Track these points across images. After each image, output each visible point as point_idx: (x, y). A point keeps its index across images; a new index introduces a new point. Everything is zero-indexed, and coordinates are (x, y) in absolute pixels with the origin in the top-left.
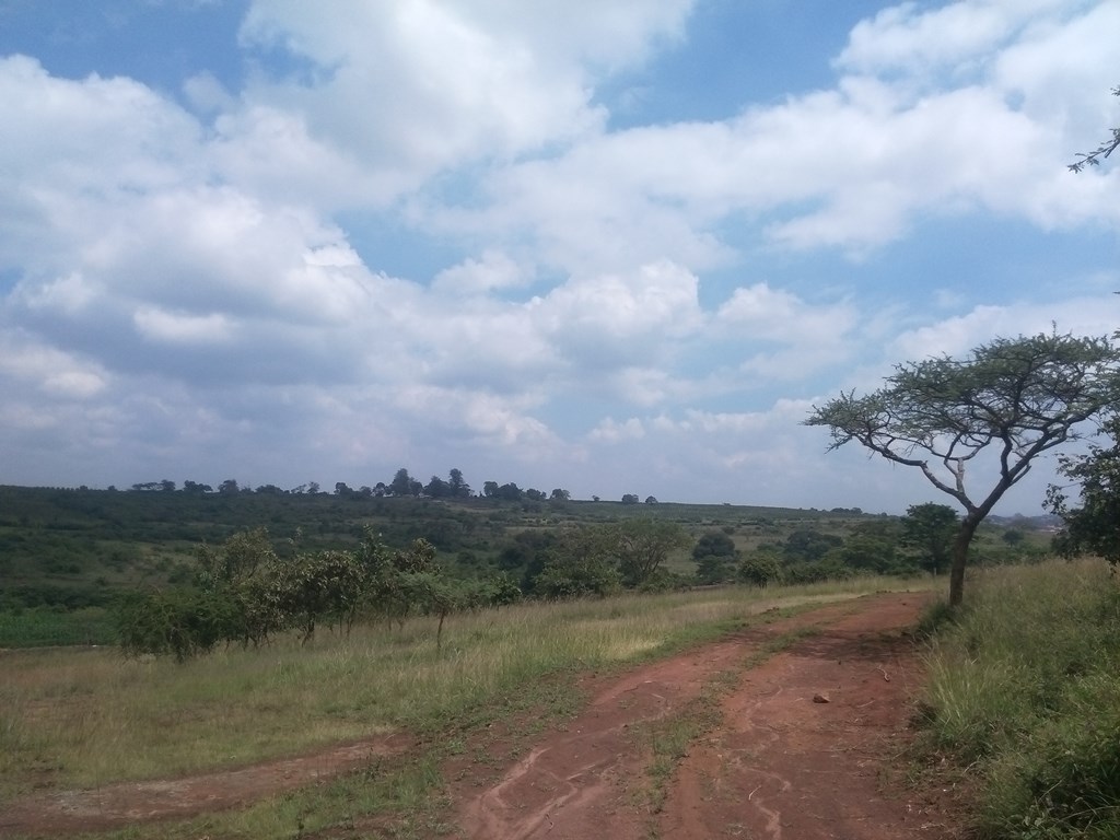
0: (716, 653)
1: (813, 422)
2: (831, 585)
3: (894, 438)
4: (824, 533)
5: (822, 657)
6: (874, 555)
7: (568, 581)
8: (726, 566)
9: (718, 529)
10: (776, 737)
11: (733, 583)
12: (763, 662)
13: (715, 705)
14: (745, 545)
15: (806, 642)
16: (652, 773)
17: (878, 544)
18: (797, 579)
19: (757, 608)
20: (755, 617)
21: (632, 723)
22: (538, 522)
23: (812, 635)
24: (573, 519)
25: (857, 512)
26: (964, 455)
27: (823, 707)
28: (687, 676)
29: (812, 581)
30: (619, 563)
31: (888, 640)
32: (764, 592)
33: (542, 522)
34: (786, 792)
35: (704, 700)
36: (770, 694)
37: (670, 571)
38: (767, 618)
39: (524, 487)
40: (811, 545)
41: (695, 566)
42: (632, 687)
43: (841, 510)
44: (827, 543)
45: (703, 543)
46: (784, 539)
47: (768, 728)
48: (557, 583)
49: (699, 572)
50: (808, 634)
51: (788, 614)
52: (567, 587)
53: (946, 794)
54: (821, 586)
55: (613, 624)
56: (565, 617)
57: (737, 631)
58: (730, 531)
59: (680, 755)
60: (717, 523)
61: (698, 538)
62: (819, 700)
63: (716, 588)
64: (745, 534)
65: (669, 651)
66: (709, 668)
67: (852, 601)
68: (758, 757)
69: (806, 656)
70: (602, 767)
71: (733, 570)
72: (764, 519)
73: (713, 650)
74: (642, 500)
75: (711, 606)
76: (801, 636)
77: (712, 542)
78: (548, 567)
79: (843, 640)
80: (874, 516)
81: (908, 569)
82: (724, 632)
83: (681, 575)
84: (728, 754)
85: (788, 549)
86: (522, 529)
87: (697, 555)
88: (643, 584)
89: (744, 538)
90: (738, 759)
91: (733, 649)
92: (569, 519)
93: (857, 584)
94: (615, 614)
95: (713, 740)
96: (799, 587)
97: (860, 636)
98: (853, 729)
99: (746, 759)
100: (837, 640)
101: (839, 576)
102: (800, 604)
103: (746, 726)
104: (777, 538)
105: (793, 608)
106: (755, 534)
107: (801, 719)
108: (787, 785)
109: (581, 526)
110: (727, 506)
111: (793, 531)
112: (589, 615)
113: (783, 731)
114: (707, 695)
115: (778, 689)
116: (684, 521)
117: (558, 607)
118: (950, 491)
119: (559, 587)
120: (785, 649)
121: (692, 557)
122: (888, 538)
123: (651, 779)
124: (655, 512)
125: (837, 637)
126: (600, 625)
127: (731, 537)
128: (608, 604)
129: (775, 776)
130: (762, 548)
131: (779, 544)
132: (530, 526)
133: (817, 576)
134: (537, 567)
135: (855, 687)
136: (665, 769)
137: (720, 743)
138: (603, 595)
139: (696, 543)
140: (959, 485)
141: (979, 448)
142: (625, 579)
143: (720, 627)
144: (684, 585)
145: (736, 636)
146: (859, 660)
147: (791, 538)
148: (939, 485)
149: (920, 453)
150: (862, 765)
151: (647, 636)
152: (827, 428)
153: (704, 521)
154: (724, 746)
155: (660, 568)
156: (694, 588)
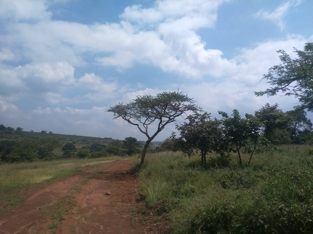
0: (71, 180)
1: (109, 111)
2: (103, 158)
3: (131, 117)
4: (101, 144)
5: (105, 180)
6: (114, 150)
7: (19, 156)
8: (72, 153)
9: (71, 142)
10: (95, 209)
11: (74, 158)
12: (87, 182)
13: (73, 198)
14: (78, 147)
15: (99, 175)
16: (51, 228)
17: (116, 147)
18: (93, 157)
19: (83, 165)
20: (83, 168)
21: (42, 207)
22: (10, 137)
23: (101, 173)
24: (24, 137)
25: (111, 138)
26: (148, 123)
27: (109, 197)
28: (62, 188)
29: (98, 157)
30: (37, 151)
31: (123, 174)
32: (84, 160)
33: (12, 138)
34: (102, 230)
35: (69, 197)
36: (91, 193)
37: (54, 154)
38: (87, 168)
39: (6, 126)
40: (97, 147)
41: (62, 153)
42: (42, 193)
43: (107, 138)
44: (102, 147)
45: (66, 146)
46: (90, 146)
47: (92, 206)
48: (15, 157)
49: (63, 155)
50: (100, 173)
51: (93, 167)
52: (18, 159)
53: (156, 226)
54: (101, 159)
55: (35, 170)
56: (17, 168)
57: (78, 172)
58: (74, 143)
59: (61, 219)
60: (71, 140)
61: (64, 144)
62: (107, 194)
63: (68, 159)
64: (79, 144)
65: (55, 180)
66: (69, 185)
67: (110, 163)
68: (90, 217)
69: (100, 179)
70: (29, 227)
71: (74, 154)
72: (85, 140)
73: (70, 179)
74: (48, 132)
75: (69, 165)
76: (97, 173)
77: (69, 146)
78: (12, 152)
79: (110, 174)
80: (115, 140)
81: (123, 154)
82: (74, 173)
83: (57, 155)
84: (79, 217)
85: (91, 148)
86: (4, 140)
87: (63, 150)
88: (45, 158)
89: (78, 145)
90: (83, 218)
91: (76, 178)
92: (21, 137)
93: (111, 158)
94: (36, 167)
95: (74, 212)
96: (94, 159)
97: (115, 173)
98: (119, 203)
99: (86, 218)
100: (108, 174)
101: (106, 156)
102: (96, 164)
103: (85, 205)
104: (88, 145)
105: (94, 165)
106: (82, 144)
107: (102, 201)
108: (102, 227)
109: (26, 140)
110: (74, 136)
111: (93, 143)
112: (26, 168)
113: (97, 206)
114: (70, 195)
115: (93, 191)
116: (61, 139)
117: (14, 165)
118: (144, 133)
119: (16, 158)
120: (94, 178)
121: (62, 150)
122: (118, 146)
123: (50, 230)
124: (51, 136)
125: (108, 173)
126: (30, 171)
127: (75, 145)
128: (33, 164)
129: (97, 224)
130: (83, 148)
131: (88, 147)
132: (7, 139)
133: (99, 156)
134: (8, 152)
135: (117, 189)
136: (56, 226)
137: (76, 213)
138: (31, 161)
139: (64, 146)
140: (146, 131)
141: (152, 122)
142: (40, 156)
143: (72, 171)
144: (59, 158)
145: (77, 174)
146: (116, 180)
147: (92, 145)
148: (141, 131)
149: (137, 122)
150: (125, 217)
151: (47, 175)
152: (112, 113)
153: (67, 140)
154: (78, 214)
155: (52, 153)
156: (61, 159)
